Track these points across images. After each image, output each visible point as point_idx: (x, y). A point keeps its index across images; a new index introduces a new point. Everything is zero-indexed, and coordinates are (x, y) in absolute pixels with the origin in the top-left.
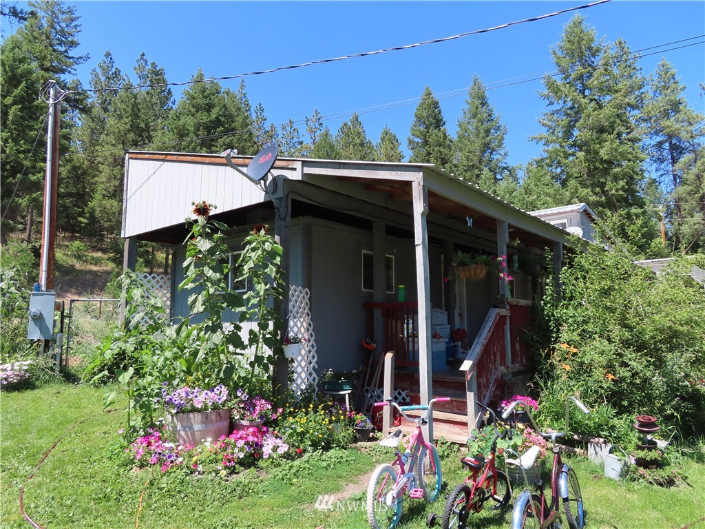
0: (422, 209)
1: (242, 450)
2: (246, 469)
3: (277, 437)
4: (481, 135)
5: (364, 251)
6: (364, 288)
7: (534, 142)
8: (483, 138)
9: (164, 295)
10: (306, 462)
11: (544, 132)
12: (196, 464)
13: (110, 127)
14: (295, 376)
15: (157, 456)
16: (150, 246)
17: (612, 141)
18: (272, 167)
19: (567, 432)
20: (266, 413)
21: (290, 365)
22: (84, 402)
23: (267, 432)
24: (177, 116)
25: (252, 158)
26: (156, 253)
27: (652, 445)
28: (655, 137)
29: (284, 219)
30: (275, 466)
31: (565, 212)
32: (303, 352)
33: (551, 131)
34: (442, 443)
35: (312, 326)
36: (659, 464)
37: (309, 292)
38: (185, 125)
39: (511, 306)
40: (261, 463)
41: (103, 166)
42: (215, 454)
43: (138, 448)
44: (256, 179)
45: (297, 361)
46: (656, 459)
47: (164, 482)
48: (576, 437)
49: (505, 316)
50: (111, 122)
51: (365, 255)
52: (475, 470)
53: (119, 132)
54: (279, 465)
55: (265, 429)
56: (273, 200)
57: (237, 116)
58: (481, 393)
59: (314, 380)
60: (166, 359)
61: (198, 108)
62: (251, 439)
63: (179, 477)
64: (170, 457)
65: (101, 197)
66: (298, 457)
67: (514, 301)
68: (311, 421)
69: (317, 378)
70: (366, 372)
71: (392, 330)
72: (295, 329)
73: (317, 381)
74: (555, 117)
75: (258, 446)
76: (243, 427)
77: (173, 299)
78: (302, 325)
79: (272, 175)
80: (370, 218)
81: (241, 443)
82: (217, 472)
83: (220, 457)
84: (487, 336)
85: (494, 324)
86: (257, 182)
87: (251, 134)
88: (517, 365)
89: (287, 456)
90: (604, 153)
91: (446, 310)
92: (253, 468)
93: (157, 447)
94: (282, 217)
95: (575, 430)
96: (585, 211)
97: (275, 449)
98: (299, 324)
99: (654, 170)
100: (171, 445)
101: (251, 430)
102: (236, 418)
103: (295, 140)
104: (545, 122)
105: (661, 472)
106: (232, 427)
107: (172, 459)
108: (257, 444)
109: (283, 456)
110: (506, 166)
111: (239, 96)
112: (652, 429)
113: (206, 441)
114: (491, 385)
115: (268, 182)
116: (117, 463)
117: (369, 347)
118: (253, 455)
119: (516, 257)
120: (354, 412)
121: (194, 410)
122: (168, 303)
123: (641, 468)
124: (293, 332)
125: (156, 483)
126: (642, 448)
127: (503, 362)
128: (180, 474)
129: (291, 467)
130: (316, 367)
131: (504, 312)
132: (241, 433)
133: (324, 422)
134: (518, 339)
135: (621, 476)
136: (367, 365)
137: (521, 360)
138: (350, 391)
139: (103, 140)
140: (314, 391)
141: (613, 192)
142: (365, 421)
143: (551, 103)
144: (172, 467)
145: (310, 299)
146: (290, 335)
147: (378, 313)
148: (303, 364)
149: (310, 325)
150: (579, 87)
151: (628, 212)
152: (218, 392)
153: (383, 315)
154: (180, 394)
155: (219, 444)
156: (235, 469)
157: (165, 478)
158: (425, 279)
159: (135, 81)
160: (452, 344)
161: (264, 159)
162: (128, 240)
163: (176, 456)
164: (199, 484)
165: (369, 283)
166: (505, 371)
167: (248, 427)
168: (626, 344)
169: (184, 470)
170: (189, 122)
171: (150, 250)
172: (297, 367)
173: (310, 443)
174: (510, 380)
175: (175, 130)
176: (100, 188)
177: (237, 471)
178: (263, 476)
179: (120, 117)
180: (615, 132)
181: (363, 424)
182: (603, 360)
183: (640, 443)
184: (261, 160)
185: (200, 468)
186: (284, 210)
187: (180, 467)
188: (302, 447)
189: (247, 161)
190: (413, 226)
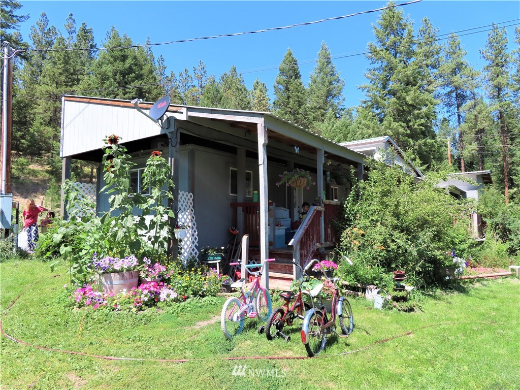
0: (263, 142)
1: (146, 296)
2: (149, 308)
3: (170, 289)
4: (326, 84)
5: (231, 168)
6: (231, 193)
7: (361, 90)
8: (327, 86)
9: (92, 198)
10: (188, 304)
11: (368, 84)
12: (116, 305)
13: (47, 70)
14: (183, 251)
15: (91, 300)
16: (79, 163)
17: (415, 91)
18: (167, 111)
19: (354, 283)
20: (163, 273)
21: (179, 244)
22: (37, 271)
23: (163, 285)
24: (99, 65)
25: (153, 104)
26: (83, 168)
27: (402, 288)
28: (446, 88)
29: (175, 146)
30: (168, 306)
31: (375, 142)
32: (188, 235)
33: (373, 82)
34: (278, 292)
35: (195, 218)
36: (404, 299)
37: (192, 196)
38: (106, 71)
39: (325, 205)
40: (159, 304)
41: (40, 101)
42: (129, 298)
43: (78, 295)
44: (155, 119)
45: (184, 241)
46: (403, 296)
47: (96, 315)
48: (359, 285)
49: (321, 211)
50: (47, 66)
51: (232, 171)
52: (288, 300)
53: (54, 75)
54: (171, 306)
55: (162, 284)
56: (168, 134)
57: (145, 65)
58: (302, 259)
59: (196, 254)
60: (95, 240)
61: (116, 59)
62: (152, 289)
63: (105, 312)
64: (99, 300)
65: (38, 125)
66: (183, 301)
67: (327, 202)
68: (192, 279)
69: (198, 252)
70: (232, 249)
71: (249, 221)
72: (183, 220)
73: (198, 254)
74: (376, 72)
75: (157, 294)
76: (147, 282)
77: (98, 200)
78: (187, 217)
79: (167, 116)
80: (236, 146)
81: (146, 292)
82: (130, 309)
83: (132, 300)
84: (307, 223)
85: (313, 216)
86: (156, 121)
87: (155, 79)
88: (328, 243)
89: (176, 300)
90: (409, 99)
91: (288, 208)
92: (154, 307)
93: (91, 294)
94: (174, 145)
95: (358, 281)
96: (388, 141)
97: (168, 296)
98: (185, 217)
99: (446, 111)
100: (99, 293)
101: (153, 284)
102: (143, 276)
103: (189, 84)
104: (369, 75)
105: (405, 303)
106: (140, 282)
107: (100, 302)
108: (156, 293)
109: (174, 300)
110: (343, 108)
111: (146, 50)
112: (403, 278)
113: (122, 291)
114: (309, 255)
115: (163, 121)
116: (63, 305)
117: (234, 232)
118: (153, 299)
119: (328, 173)
120: (222, 274)
121: (115, 271)
122: (95, 203)
123: (395, 302)
124: (182, 222)
125: (90, 315)
126: (395, 290)
127: (319, 241)
128: (106, 311)
129: (179, 306)
130: (197, 245)
131: (319, 208)
132: (145, 285)
133: (201, 280)
134: (330, 226)
135: (383, 307)
136: (233, 245)
137: (332, 239)
138: (220, 261)
139: (41, 81)
140: (196, 261)
141: (416, 126)
142: (229, 280)
143: (373, 63)
144: (100, 307)
145: (193, 200)
146: (179, 224)
147: (240, 210)
148: (188, 243)
149: (193, 218)
150: (393, 52)
151: (425, 141)
152: (131, 260)
153: (243, 211)
154: (105, 261)
155: (131, 292)
156: (142, 308)
157: (96, 313)
158: (265, 186)
159: (66, 35)
160: (292, 231)
161: (161, 105)
162: (65, 159)
163: (103, 300)
164: (118, 316)
165: (234, 190)
166: (320, 246)
167: (150, 282)
168: (395, 227)
169: (108, 308)
170: (108, 69)
171: (79, 166)
172: (184, 245)
173: (192, 293)
174: (323, 252)
175: (98, 75)
176: (38, 117)
177: (143, 309)
178: (160, 312)
179: (55, 63)
180: (418, 85)
181: (228, 281)
182: (381, 238)
183: (395, 287)
184: (159, 106)
185: (119, 307)
186: (175, 140)
187: (106, 306)
188: (186, 295)
189: (150, 106)
190: (258, 150)
